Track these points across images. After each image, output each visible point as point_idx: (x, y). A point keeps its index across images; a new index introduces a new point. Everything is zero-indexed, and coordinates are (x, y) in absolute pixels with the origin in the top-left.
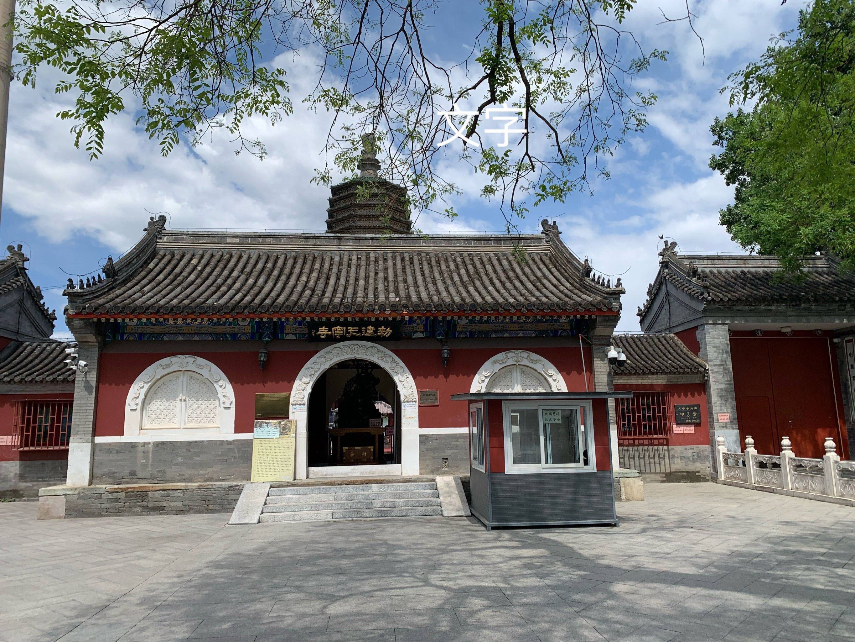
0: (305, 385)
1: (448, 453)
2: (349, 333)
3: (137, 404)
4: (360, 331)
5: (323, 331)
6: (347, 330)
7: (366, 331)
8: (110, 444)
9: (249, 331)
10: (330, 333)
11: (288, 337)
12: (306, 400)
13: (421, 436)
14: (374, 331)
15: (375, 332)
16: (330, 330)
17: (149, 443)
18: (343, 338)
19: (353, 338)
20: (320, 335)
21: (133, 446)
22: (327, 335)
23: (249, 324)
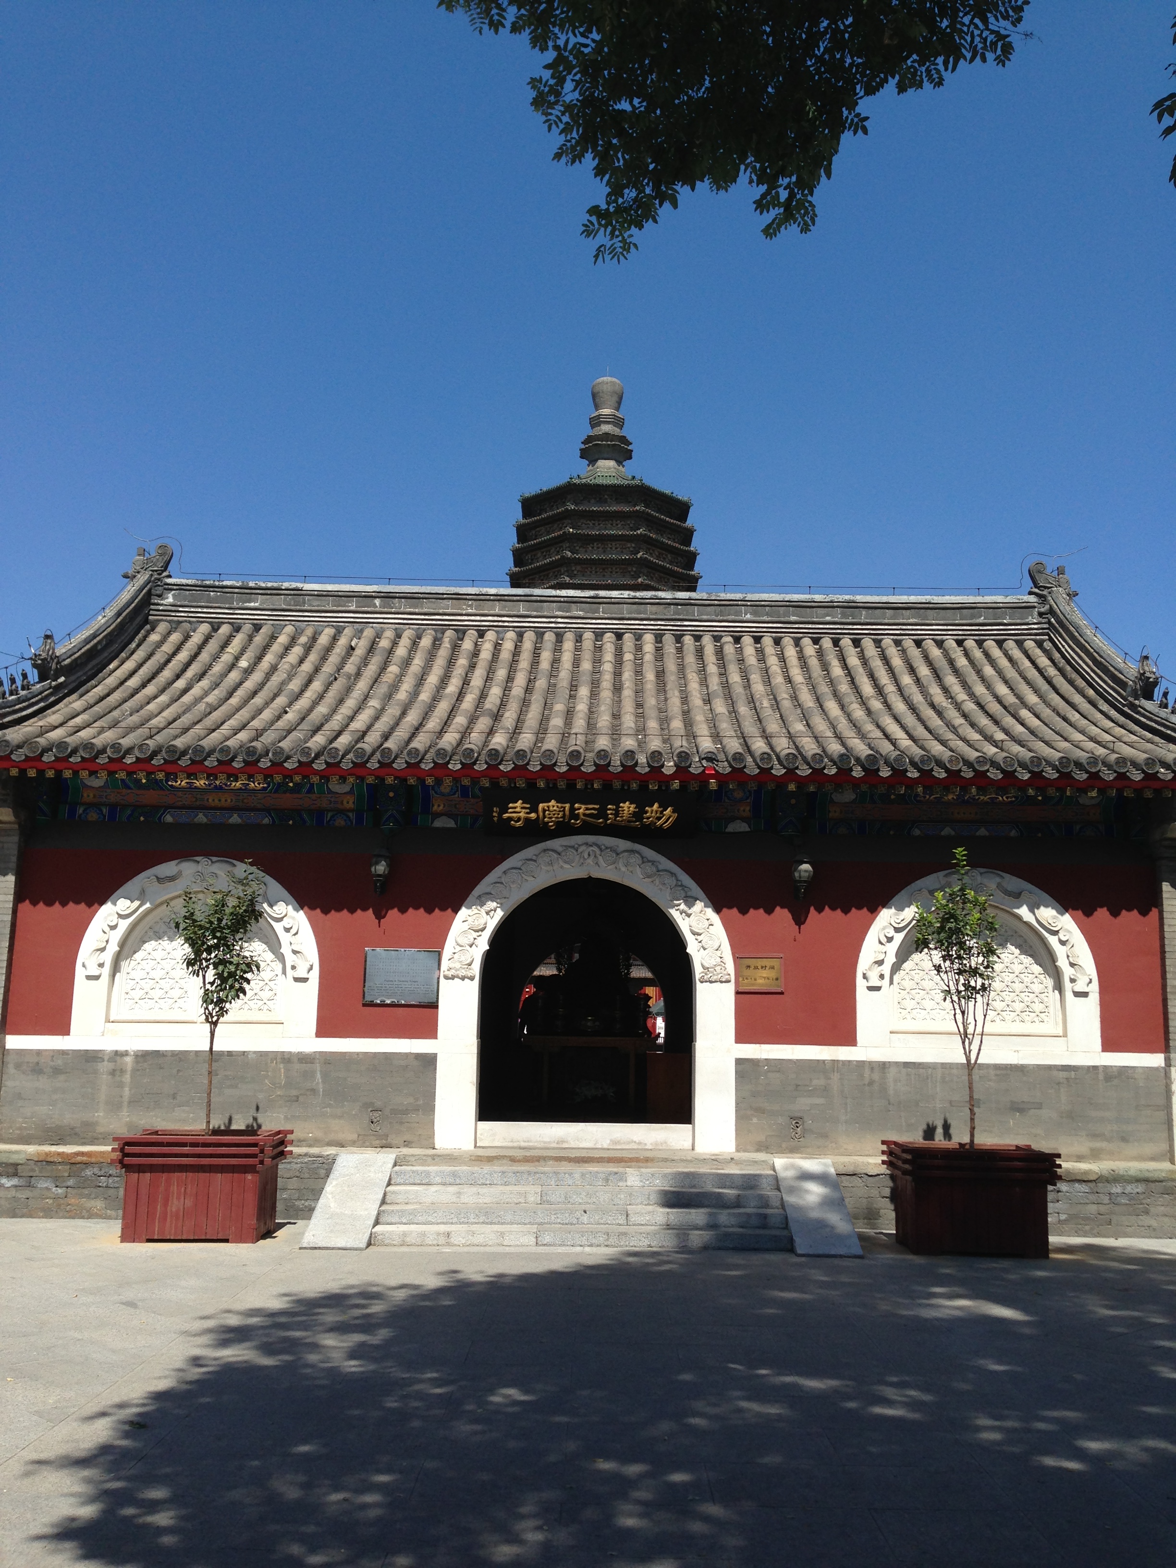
0: (475, 935)
1: (803, 1104)
2: (577, 817)
3: (101, 965)
4: (602, 813)
5: (518, 810)
6: (572, 809)
7: (617, 814)
8: (39, 1052)
9: (351, 805)
10: (533, 815)
11: (438, 823)
12: (476, 969)
13: (739, 1062)
14: (634, 814)
15: (638, 815)
16: (534, 809)
17: (126, 1054)
18: (564, 829)
19: (587, 829)
20: (510, 819)
21: (90, 1057)
22: (527, 820)
23: (351, 792)
